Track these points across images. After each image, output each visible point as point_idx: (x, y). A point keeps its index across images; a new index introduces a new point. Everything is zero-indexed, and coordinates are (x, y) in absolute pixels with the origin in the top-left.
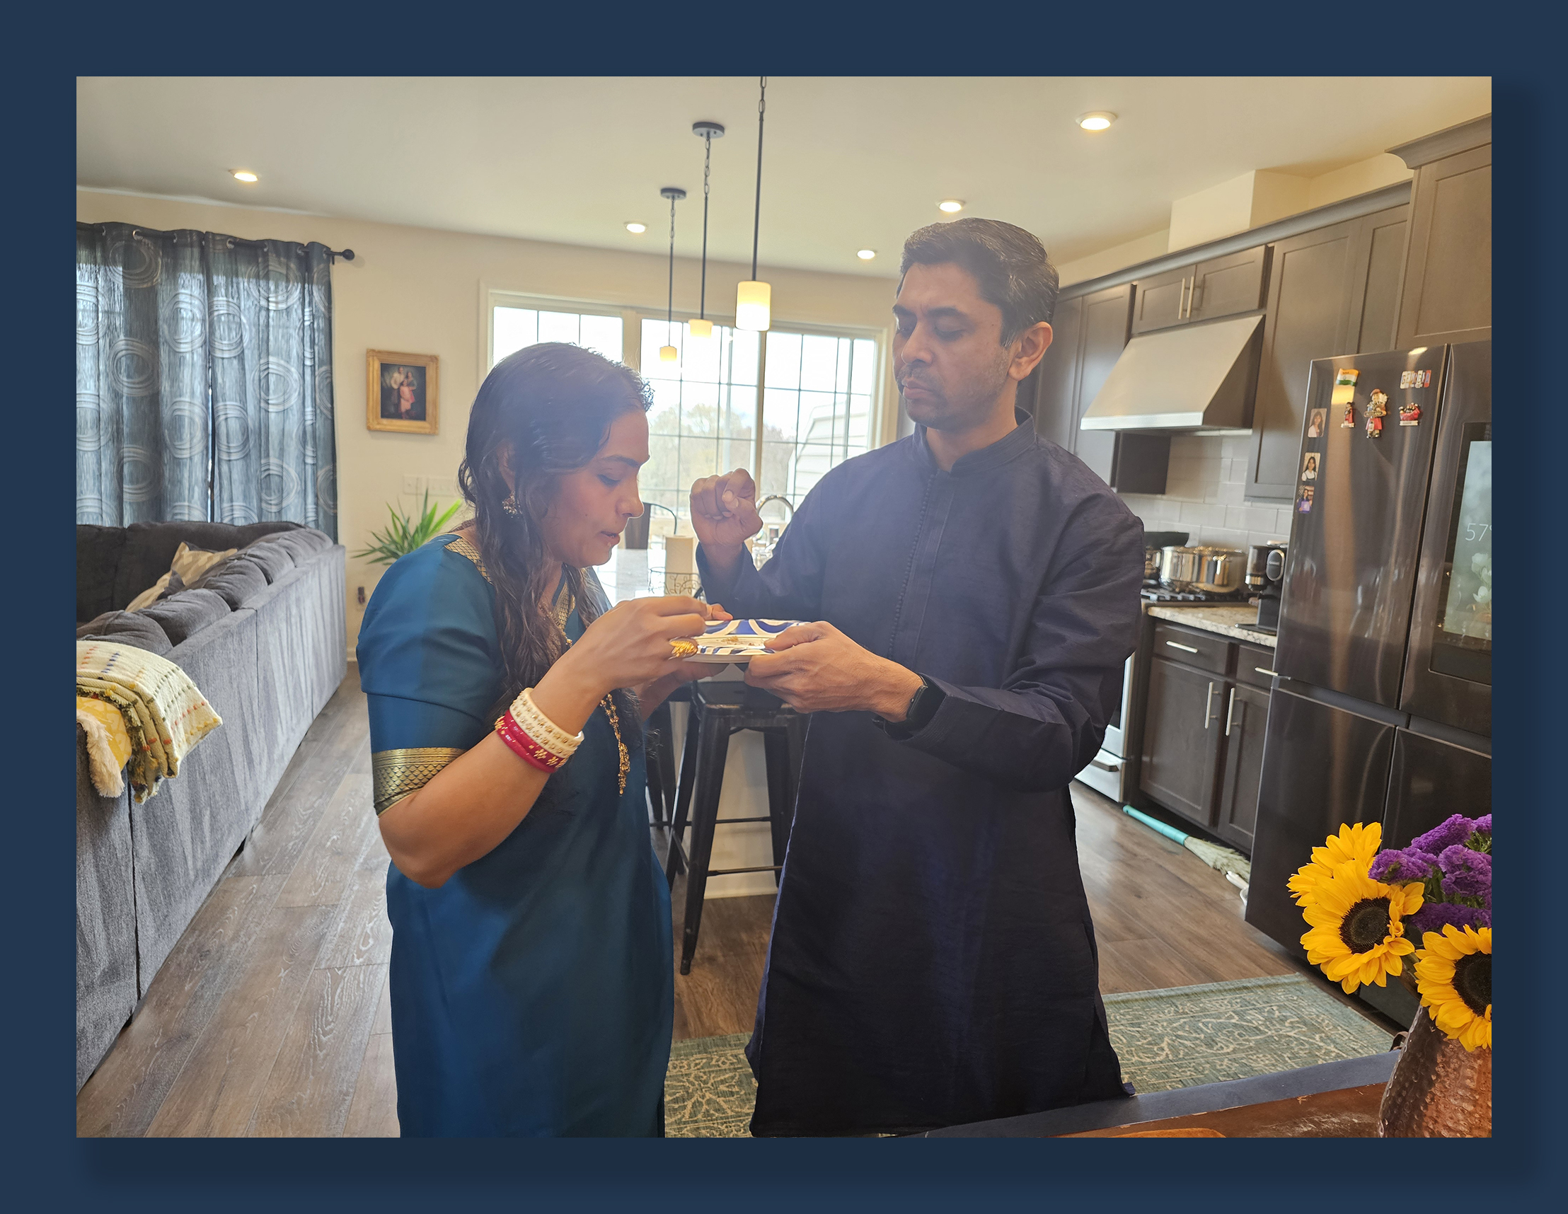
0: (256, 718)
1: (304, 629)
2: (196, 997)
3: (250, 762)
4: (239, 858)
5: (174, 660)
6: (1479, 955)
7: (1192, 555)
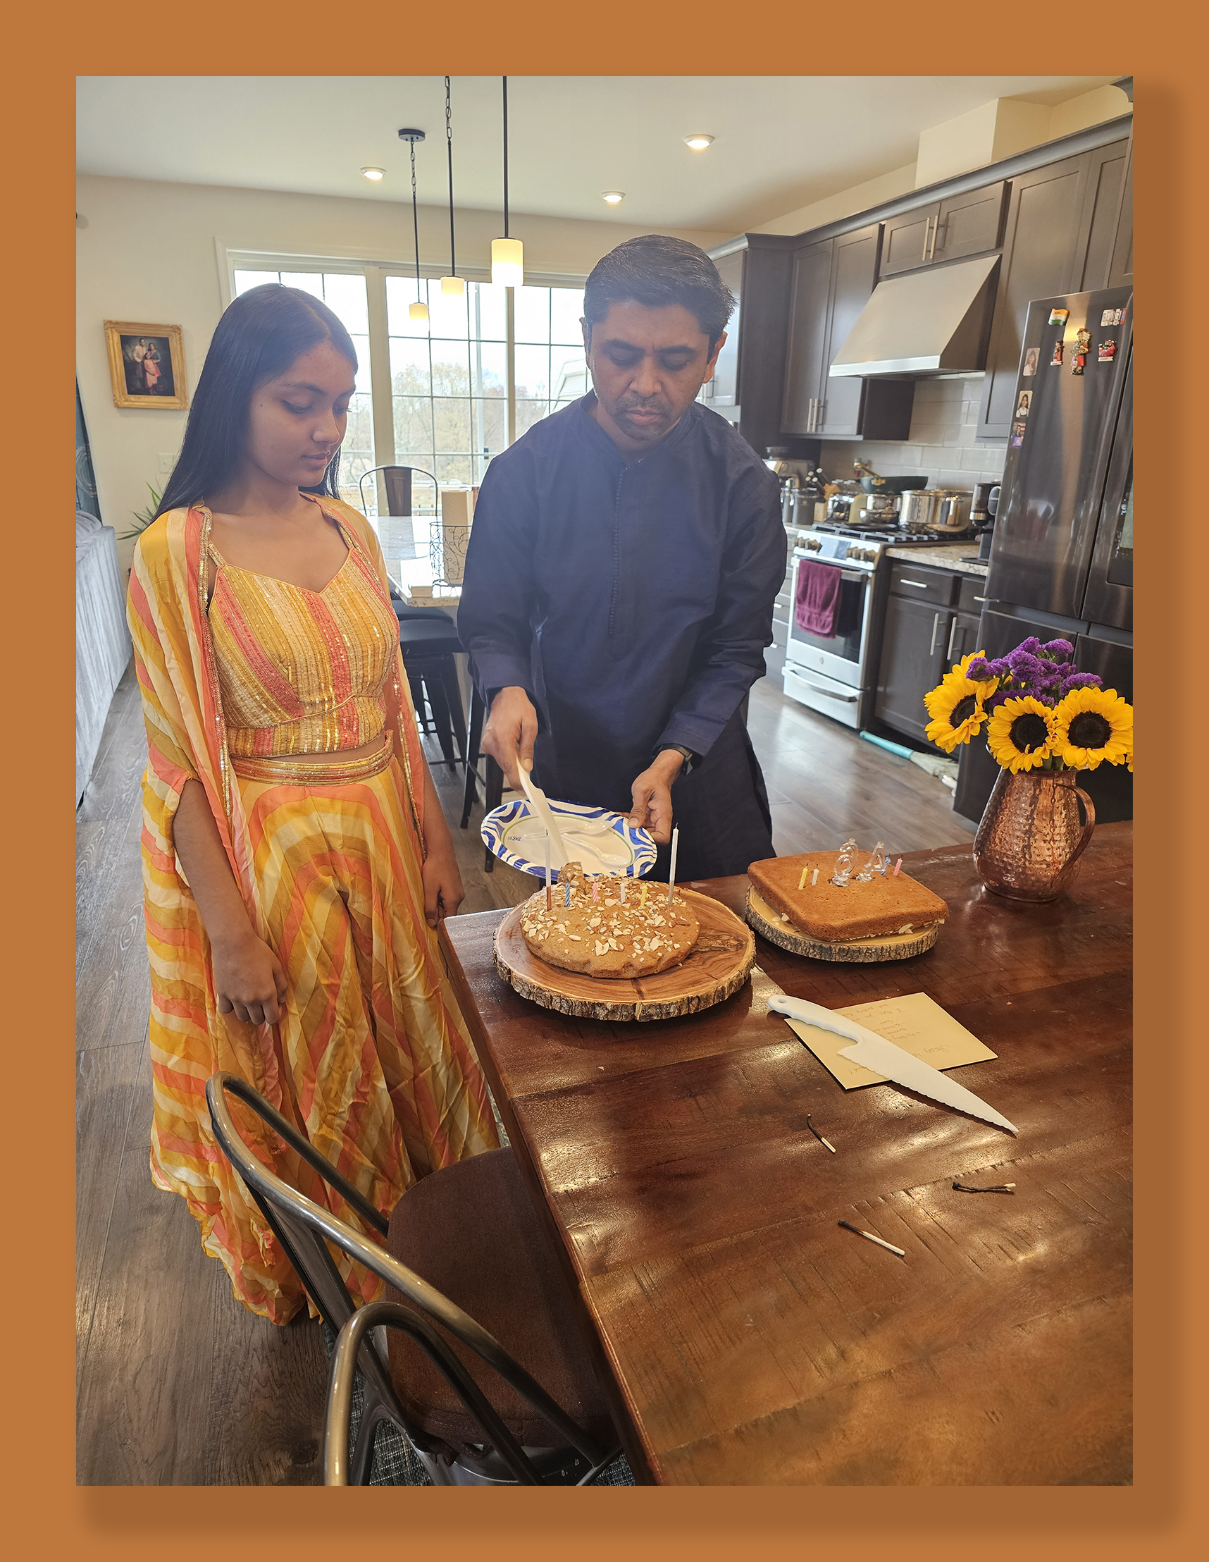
6: (1025, 715)
7: (928, 498)
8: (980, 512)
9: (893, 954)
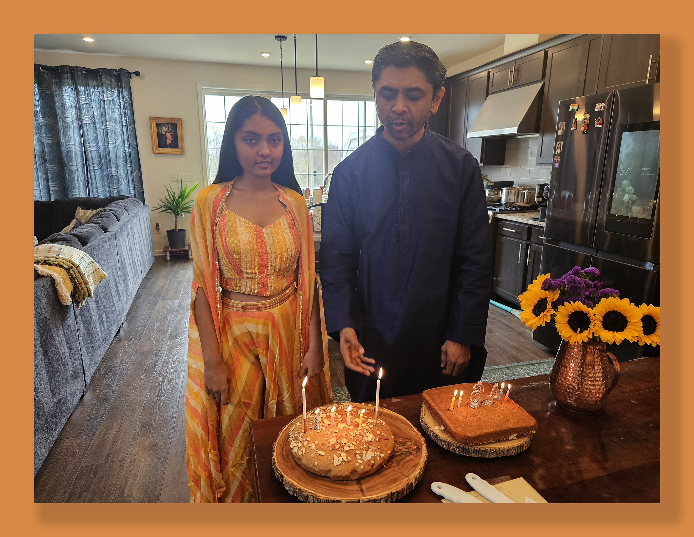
0: (120, 277)
1: (135, 241)
2: (108, 386)
3: (119, 295)
4: (119, 335)
5: (85, 251)
6: (576, 312)
7: (514, 191)
8: (540, 197)
9: (506, 453)
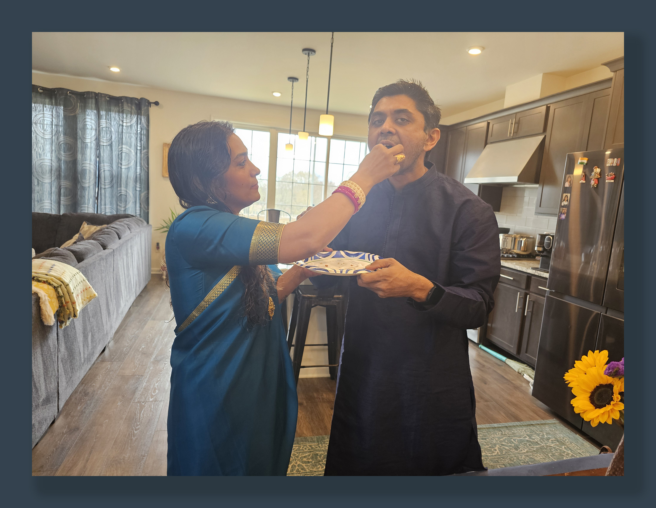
0: (112, 295)
1: (133, 259)
2: (82, 412)
3: (109, 313)
4: (103, 354)
5: (78, 269)
7: (511, 238)
8: (541, 247)
